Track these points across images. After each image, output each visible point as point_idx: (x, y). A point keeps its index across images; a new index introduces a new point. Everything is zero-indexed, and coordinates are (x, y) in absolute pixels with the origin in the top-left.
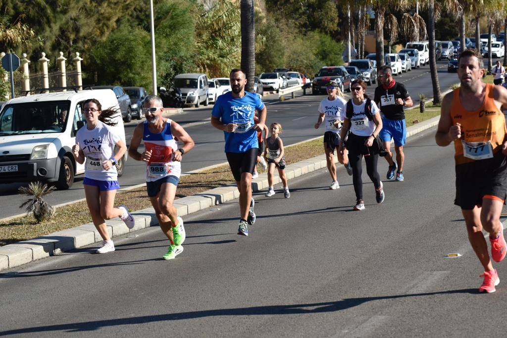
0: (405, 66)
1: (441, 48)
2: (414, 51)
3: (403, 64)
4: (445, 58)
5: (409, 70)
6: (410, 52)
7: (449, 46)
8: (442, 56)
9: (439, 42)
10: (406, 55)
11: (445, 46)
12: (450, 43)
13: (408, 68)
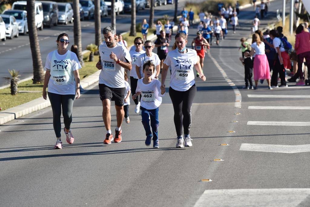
0: (9, 31)
1: (57, 11)
2: (22, 13)
3: (7, 29)
4: (62, 23)
5: (16, 37)
6: (16, 15)
7: (67, 9)
8: (58, 20)
9: (55, 3)
10: (11, 18)
11: (62, 9)
12: (68, 5)
13: (14, 34)
